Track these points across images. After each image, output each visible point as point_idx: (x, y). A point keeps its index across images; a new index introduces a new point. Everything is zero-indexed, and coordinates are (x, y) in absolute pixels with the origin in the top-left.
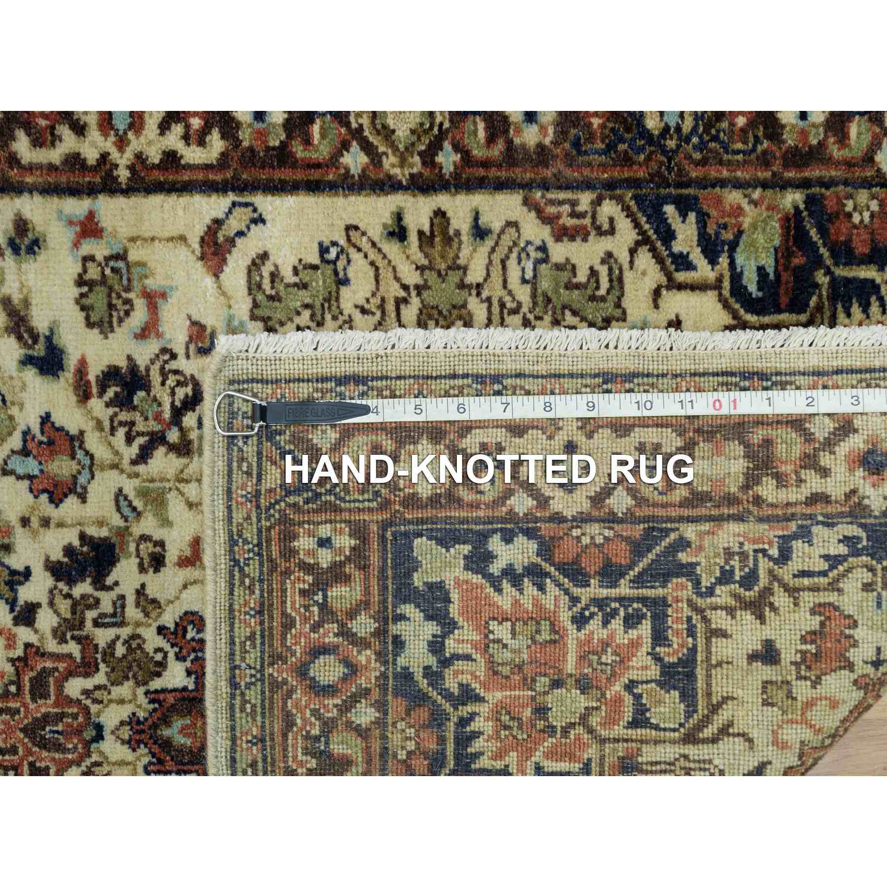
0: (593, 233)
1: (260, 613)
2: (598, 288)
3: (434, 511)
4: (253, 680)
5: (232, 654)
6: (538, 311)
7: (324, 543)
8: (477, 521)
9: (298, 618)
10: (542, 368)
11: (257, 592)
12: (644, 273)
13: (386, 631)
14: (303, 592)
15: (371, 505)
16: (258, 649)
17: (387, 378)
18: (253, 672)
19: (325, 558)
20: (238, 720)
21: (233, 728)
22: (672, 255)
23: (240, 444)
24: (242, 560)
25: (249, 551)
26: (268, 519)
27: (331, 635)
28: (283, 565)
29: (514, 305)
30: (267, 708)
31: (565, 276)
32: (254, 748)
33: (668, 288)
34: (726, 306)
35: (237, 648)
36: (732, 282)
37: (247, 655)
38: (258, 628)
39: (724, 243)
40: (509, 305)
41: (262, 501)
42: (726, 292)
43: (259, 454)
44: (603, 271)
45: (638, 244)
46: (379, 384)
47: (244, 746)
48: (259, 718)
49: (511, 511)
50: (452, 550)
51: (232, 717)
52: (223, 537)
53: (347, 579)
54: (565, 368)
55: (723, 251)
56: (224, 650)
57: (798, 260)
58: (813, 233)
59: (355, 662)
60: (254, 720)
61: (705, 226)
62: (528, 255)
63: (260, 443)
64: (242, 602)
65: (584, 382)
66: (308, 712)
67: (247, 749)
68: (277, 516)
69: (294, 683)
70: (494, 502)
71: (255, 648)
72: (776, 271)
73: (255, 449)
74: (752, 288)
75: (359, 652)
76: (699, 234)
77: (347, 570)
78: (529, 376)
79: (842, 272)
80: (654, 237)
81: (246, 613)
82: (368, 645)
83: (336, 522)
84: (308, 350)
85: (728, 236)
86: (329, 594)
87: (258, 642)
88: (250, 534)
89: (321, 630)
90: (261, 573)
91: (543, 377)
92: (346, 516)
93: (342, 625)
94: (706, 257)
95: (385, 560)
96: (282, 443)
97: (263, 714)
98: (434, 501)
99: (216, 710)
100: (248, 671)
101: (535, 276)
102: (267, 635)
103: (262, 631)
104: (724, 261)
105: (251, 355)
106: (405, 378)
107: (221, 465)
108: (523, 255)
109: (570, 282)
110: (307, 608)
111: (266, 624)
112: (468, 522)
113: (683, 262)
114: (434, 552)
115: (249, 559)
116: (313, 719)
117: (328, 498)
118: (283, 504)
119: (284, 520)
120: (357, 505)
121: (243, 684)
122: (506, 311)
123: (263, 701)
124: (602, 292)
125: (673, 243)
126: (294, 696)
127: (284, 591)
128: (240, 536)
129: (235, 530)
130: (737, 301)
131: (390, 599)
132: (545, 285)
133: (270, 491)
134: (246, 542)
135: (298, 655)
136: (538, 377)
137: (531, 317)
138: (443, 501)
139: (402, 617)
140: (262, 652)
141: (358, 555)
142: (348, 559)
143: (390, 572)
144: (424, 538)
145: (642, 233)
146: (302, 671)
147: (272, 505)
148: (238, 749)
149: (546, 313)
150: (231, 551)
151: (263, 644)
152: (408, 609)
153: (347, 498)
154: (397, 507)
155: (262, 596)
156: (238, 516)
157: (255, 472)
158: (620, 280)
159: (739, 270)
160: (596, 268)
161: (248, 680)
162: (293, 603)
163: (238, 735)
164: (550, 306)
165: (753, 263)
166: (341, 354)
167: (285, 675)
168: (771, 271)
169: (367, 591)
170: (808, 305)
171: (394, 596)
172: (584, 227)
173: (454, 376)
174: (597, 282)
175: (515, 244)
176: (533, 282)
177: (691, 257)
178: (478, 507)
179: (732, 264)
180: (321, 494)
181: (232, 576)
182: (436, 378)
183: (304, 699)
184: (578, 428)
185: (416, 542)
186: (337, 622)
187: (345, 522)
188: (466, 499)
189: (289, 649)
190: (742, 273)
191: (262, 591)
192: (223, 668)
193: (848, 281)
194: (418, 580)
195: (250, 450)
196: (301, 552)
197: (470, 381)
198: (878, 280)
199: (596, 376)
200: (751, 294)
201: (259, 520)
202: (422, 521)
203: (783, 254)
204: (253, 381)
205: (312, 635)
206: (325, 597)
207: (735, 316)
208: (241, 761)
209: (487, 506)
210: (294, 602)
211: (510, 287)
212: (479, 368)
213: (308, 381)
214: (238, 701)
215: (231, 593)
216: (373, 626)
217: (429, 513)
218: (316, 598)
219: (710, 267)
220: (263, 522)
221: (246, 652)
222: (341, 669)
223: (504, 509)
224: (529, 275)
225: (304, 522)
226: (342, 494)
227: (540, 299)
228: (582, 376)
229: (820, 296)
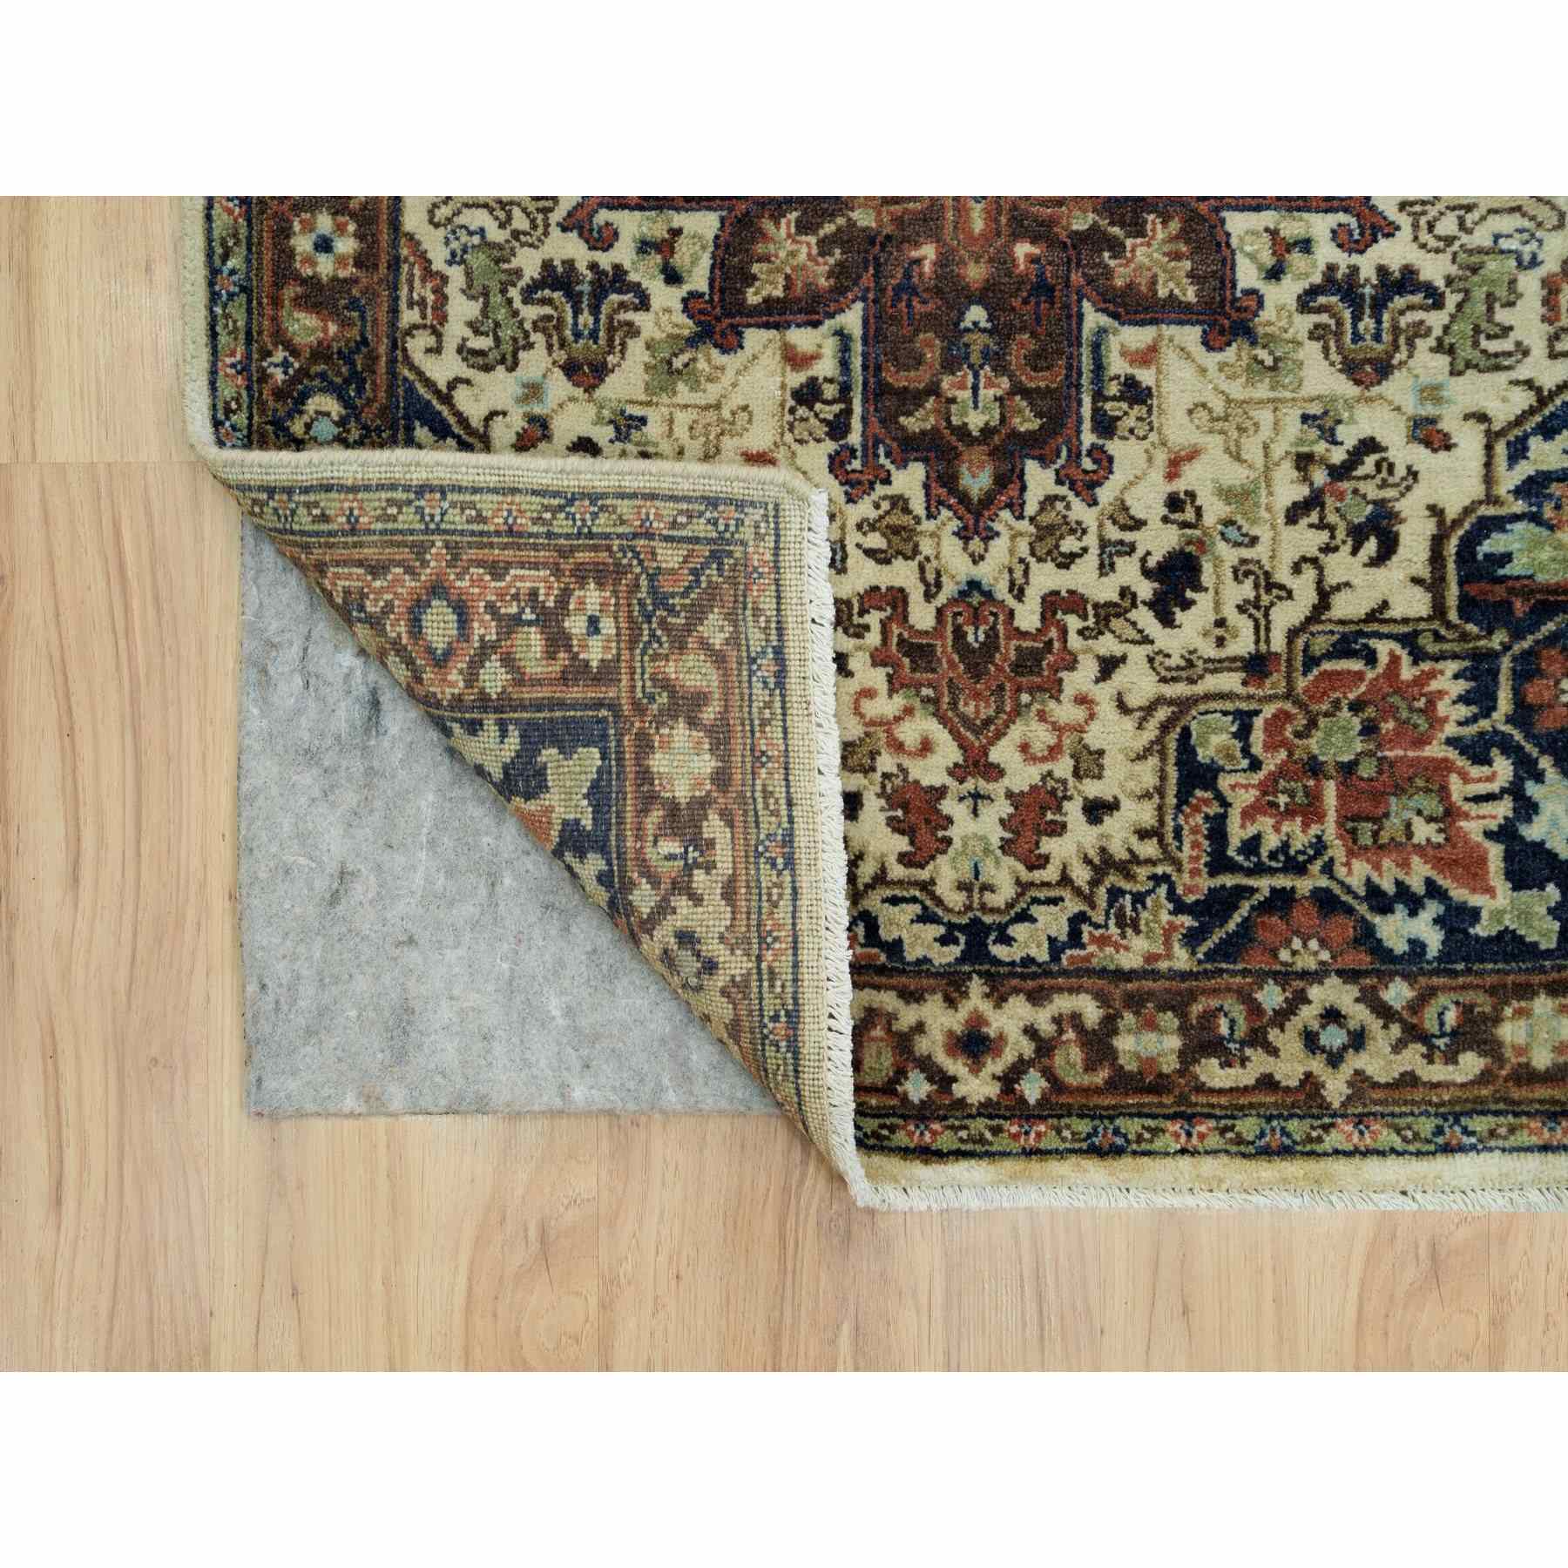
0: (1551, 330)
1: (510, 532)
2: (1489, 337)
3: (631, 776)
4: (427, 518)
5: (460, 489)
6: (1462, 256)
7: (593, 623)
8: (621, 837)
9: (503, 584)
10: (804, 924)
11: (535, 529)
12: (1504, 400)
13: (485, 709)
14: (534, 594)
15: (639, 689)
16: (466, 527)
17: (784, 715)
18: (437, 518)
19: (576, 625)
20: (377, 495)
21: (367, 488)
22: (1526, 437)
23: (708, 515)
24: (573, 510)
25: (583, 520)
26: (622, 549)
27: (482, 631)
28: (567, 566)
29: (1469, 224)
30: (392, 537)
31: (1501, 292)
32: (344, 519)
33: (1488, 432)
34: (1467, 511)
35: (468, 498)
36: (1494, 518)
37: (458, 511)
38: (492, 528)
39: (1540, 506)
40: (1470, 219)
41: (642, 542)
42: (1485, 511)
43: (695, 540)
44: (1507, 345)
45: (1539, 390)
46: (778, 705)
47: (346, 505)
48: (379, 526)
49: (633, 884)
50: (585, 802)
51: (381, 487)
52: (600, 484)
53: (551, 655)
54: (804, 955)
55: (1531, 505)
56: (466, 479)
57: (1520, 607)
58: (1550, 626)
59: (450, 664)
60: (378, 519)
61: (1559, 480)
62: (1527, 242)
63: (710, 541)
64: (524, 507)
65: (789, 984)
66: (389, 597)
67: (342, 509)
68: (625, 561)
69: (423, 578)
70: (644, 860)
71: (468, 522)
72: (1506, 578)
73: (702, 535)
74: (1486, 547)
75: (461, 672)
76: (1550, 472)
77: (561, 655)
78: (795, 906)
79: (1506, 663)
80: (1547, 412)
81: (510, 511)
82: (469, 683)
83: (618, 642)
84: (813, 611)
85: (1548, 512)
86: (533, 629)
87: (475, 527)
88: (603, 524)
89: (488, 617)
90: (559, 536)
91: (794, 924)
92: (626, 655)
93: (494, 647)
94: (1524, 482)
95: (573, 707)
96: (708, 572)
97: (384, 532)
98: (645, 776)
99: (390, 465)
100: (438, 511)
101: (1502, 252)
102: (482, 539)
103: (488, 534)
104: (1519, 506)
105: (805, 533)
106: (785, 738)
107: (684, 487)
108: (1526, 236)
109: (1495, 300)
110: (516, 597)
111: (496, 540)
112: (618, 824)
113: (1518, 451)
114: (583, 777)
115: (574, 520)
116: (382, 604)
117: (646, 632)
118: (638, 570)
119: (620, 571)
120: (639, 671)
121: (422, 503)
122: (1462, 212)
123: (401, 532)
124: (1484, 344)
125: (1540, 437)
126: (407, 577)
127: (536, 566)
128: (601, 508)
129: (609, 502)
130: (1473, 525)
131: (525, 715)
132: (1492, 265)
133: (654, 554)
134: (595, 516)
135: (458, 584)
136: (794, 917)
137: (1456, 247)
138: (645, 788)
139: (504, 733)
140: (462, 533)
141: (577, 671)
142: (575, 657)
143: (558, 714)
144: (599, 763)
145: (1552, 395)
146: (437, 589)
147: (637, 555)
148: (343, 496)
149: (1461, 267)
150: (583, 496)
151: (473, 533)
152: (513, 741)
153: (646, 658)
154: (637, 725)
155: (530, 535)
156: (624, 507)
157: (675, 533)
158: (1498, 368)
159: (1508, 527)
160: (1512, 334)
161: (427, 511)
162: (522, 578)
163: (360, 496)
164: (1468, 273)
165: (1517, 546)
166: (810, 655)
167: (433, 564)
168: (1507, 570)
169: (537, 682)
170: (1468, 621)
171: (529, 723)
172: (1558, 319)
173: (790, 804)
174: (1496, 337)
175: (1540, 225)
176: (1495, 251)
177: (1523, 462)
178: (638, 838)
179: (1516, 518)
180: (650, 622)
181: (556, 494)
182: (787, 780)
183: (404, 591)
184: (733, 976)
185: (596, 750)
186: (499, 640)
187: (619, 655)
188: (649, 820)
189: (466, 570)
190: (1504, 531)
191: (537, 536)
192: (442, 475)
193: (1494, 673)
194: (549, 754)
195: (700, 528)
196: (582, 593)
197: (786, 825)
198: (1495, 715)
199: (795, 999)
200: (1480, 544)
201: (619, 536)
202: (620, 760)
203: (1525, 586)
204: (777, 535)
205: (482, 604)
206: (530, 623)
207: (1457, 523)
208: (328, 500)
209: (640, 851)
210: (524, 579)
211: (1491, 218)
212: (801, 840)
213: (778, 610)
214: (400, 495)
215: (534, 493)
216: (493, 690)
217: (630, 768)
218: (528, 610)
219: (1512, 488)
220: (617, 542)
221: (463, 510)
222: (441, 645)
223: (636, 875)
224: (1504, 244)
225: (617, 598)
226: (651, 652)
227: (1475, 259)
228: (795, 980)
229: (1478, 638)
